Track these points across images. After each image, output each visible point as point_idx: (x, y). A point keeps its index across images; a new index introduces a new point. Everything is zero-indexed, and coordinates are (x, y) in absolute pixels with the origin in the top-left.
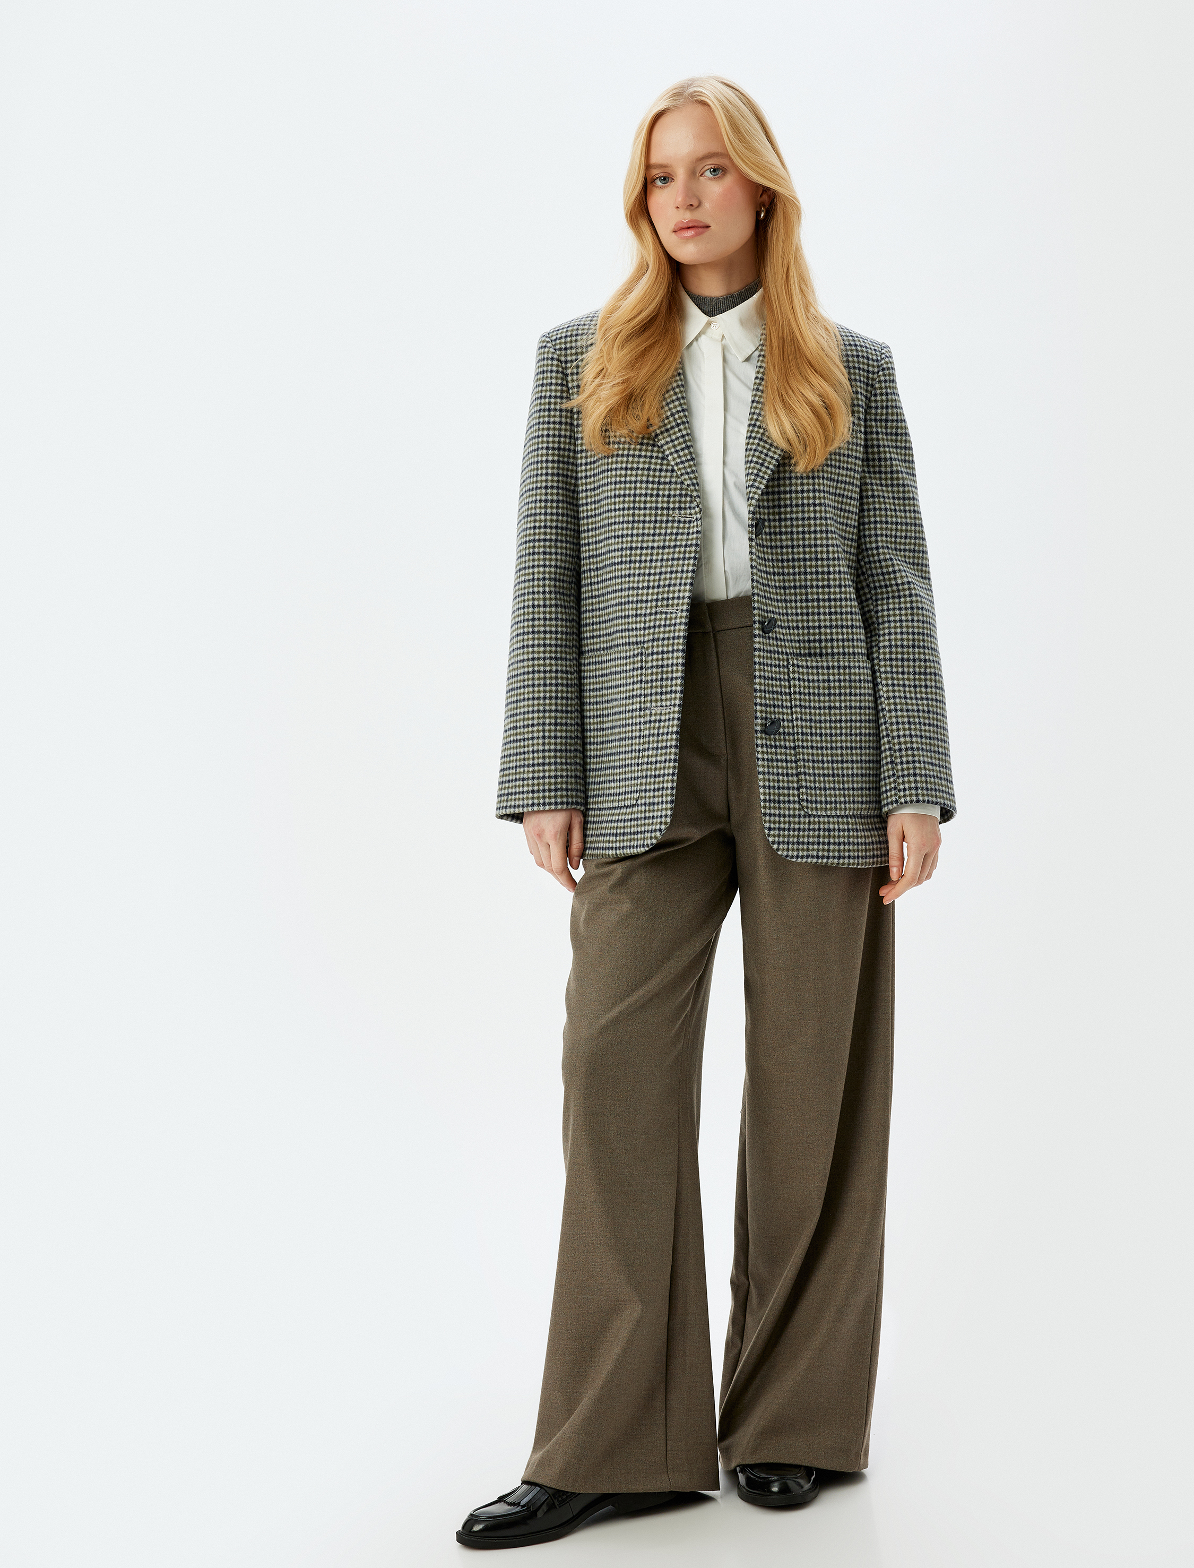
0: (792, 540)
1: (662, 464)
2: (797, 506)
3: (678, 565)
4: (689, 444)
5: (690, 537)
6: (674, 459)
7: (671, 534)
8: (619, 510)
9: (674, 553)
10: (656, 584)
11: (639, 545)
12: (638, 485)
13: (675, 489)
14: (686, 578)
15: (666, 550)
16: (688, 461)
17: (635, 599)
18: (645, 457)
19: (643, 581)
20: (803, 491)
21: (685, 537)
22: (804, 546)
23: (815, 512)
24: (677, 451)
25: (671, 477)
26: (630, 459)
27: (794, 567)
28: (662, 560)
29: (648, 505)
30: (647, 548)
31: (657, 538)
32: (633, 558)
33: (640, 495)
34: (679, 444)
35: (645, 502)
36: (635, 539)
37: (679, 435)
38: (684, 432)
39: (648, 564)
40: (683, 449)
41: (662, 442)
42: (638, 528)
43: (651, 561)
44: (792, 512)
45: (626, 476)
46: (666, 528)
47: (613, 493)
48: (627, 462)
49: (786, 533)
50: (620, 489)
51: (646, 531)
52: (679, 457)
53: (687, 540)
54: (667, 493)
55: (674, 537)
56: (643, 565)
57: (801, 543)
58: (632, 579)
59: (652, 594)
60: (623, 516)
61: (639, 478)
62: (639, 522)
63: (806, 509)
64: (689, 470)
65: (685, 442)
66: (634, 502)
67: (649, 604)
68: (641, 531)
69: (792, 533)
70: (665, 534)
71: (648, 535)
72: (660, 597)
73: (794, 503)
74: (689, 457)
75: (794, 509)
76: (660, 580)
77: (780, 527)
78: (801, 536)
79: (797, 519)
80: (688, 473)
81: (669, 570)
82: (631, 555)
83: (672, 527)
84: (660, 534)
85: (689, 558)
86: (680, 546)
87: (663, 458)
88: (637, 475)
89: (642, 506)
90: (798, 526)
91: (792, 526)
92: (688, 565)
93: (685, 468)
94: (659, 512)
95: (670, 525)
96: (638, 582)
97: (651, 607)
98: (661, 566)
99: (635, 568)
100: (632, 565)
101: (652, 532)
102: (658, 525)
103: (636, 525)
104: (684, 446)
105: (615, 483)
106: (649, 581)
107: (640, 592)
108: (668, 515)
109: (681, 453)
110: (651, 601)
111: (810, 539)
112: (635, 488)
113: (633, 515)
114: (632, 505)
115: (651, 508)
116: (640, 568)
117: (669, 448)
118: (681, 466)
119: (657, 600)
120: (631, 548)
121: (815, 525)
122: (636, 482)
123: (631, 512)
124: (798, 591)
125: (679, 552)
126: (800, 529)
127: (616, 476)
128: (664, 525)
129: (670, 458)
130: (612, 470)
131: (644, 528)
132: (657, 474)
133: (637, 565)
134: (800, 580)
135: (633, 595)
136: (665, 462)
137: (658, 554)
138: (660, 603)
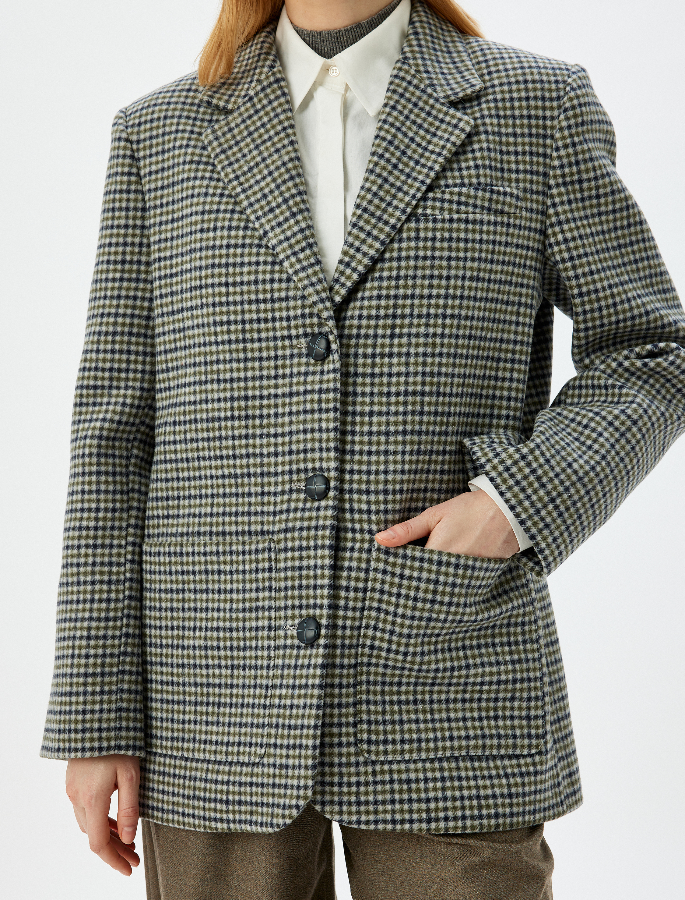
0: (407, 364)
1: (272, 272)
2: (420, 316)
3: (313, 420)
4: (311, 240)
5: (325, 377)
6: (292, 265)
7: (299, 374)
8: (223, 342)
9: (305, 402)
10: (287, 449)
11: (257, 393)
12: (246, 307)
13: (295, 308)
14: (328, 440)
15: (295, 399)
16: (311, 265)
17: (259, 470)
18: (250, 264)
19: (269, 445)
20: (430, 297)
21: (317, 378)
22: (424, 374)
23: (444, 326)
24: (295, 254)
25: (288, 289)
26: (231, 270)
27: (405, 404)
28: (291, 413)
29: (264, 335)
30: (269, 397)
31: (280, 381)
32: (250, 412)
33: (251, 321)
34: (298, 242)
35: (259, 331)
36: (250, 384)
37: (296, 229)
38: (303, 225)
39: (272, 421)
40: (303, 250)
41: (274, 242)
42: (253, 369)
43: (276, 415)
44: (411, 325)
45: (227, 294)
46: (292, 366)
47: (211, 320)
48: (227, 275)
49: (399, 355)
50: (221, 313)
51: (265, 373)
52: (299, 261)
53: (321, 382)
54: (284, 314)
55: (302, 379)
56: (265, 421)
57: (420, 369)
58: (251, 441)
59: (283, 463)
60: (230, 351)
61: (246, 297)
62: (253, 359)
63: (432, 321)
64: (314, 279)
65: (305, 238)
66: (244, 331)
67: (280, 479)
68: (257, 373)
69: (408, 354)
70: (291, 375)
71: (268, 378)
72: (294, 467)
73: (416, 312)
74: (312, 260)
75: (415, 321)
76: (290, 443)
77: (391, 345)
78: (420, 360)
79: (417, 335)
80: (312, 284)
81: (301, 427)
82: (247, 408)
83: (299, 364)
84: (284, 376)
85: (328, 410)
86: (312, 392)
87: (274, 263)
88: (242, 293)
89: (255, 336)
90: (417, 345)
91: (409, 345)
92: (328, 420)
93: (308, 277)
94: (280, 343)
95: (296, 361)
96: (261, 446)
97: (283, 483)
98: (291, 423)
99: (254, 427)
100: (250, 422)
101: (273, 373)
102: (280, 363)
103: (249, 364)
104: (304, 244)
105: (214, 305)
106: (276, 445)
107: (266, 460)
108: (291, 347)
109: (301, 256)
110: (283, 473)
111: (433, 364)
112: (243, 312)
113: (245, 350)
114: (241, 336)
115: (267, 339)
116: (261, 426)
117: (284, 250)
118: (302, 275)
119: (290, 472)
120: (246, 398)
121: (442, 345)
122: (242, 303)
123: (241, 346)
124: (408, 438)
125: (312, 401)
126: (421, 350)
127: (214, 295)
128: (288, 362)
129: (286, 264)
130: (206, 286)
131: (261, 369)
132: (268, 287)
133: (257, 422)
134: (413, 423)
135: (255, 465)
136: (277, 268)
137: (284, 405)
138: (295, 477)
